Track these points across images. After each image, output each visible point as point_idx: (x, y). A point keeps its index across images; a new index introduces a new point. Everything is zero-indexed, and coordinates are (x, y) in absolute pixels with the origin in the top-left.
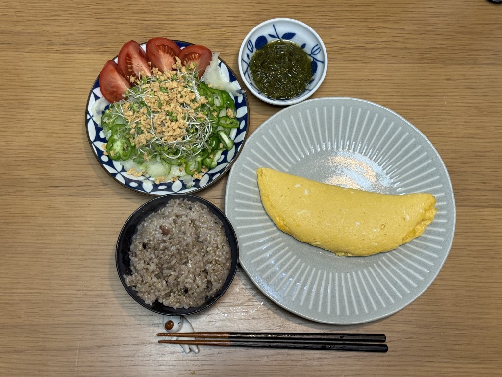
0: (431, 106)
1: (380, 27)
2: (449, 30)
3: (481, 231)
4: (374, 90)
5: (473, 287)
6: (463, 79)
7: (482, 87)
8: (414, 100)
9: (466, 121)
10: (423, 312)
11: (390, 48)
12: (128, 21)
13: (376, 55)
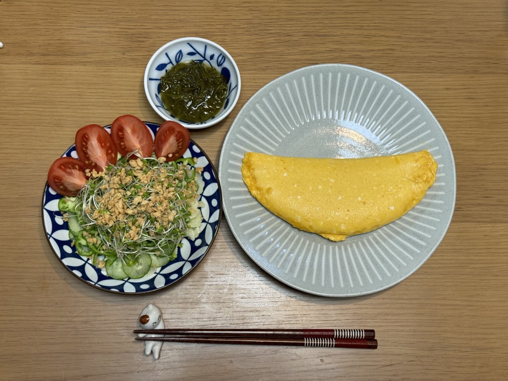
1: (377, 35)
3: (483, 247)
5: (476, 306)
6: (463, 89)
7: (483, 97)
9: (467, 132)
10: (425, 333)
11: (387, 56)
12: (112, 30)
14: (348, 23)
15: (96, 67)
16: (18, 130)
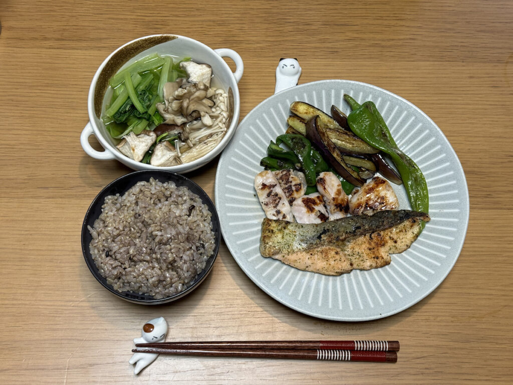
0: (455, 105)
2: (469, 28)
6: (487, 77)
7: (508, 85)
9: (493, 119)
11: (408, 45)
13: (394, 53)
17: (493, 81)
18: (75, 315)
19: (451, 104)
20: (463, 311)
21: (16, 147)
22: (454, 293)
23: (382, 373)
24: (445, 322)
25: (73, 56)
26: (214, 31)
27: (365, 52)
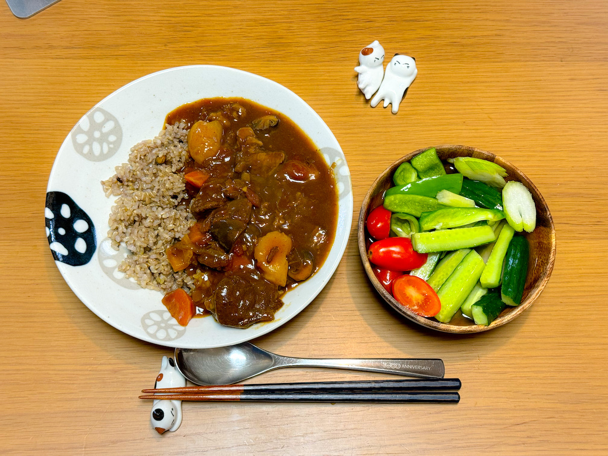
0: (553, 113)
1: (479, 19)
2: (568, 21)
4: (478, 95)
6: (592, 79)
8: (531, 106)
9: (601, 130)
10: (566, 381)
11: (494, 43)
12: (151, 18)
13: (478, 53)
14: (443, 6)
15: (132, 60)
16: (32, 136)
17: (600, 84)
18: (93, 381)
19: (549, 112)
20: (572, 365)
21: (16, 178)
22: (559, 343)
23: (472, 444)
24: (550, 379)
25: (85, 68)
26: (256, 32)
27: (440, 53)
